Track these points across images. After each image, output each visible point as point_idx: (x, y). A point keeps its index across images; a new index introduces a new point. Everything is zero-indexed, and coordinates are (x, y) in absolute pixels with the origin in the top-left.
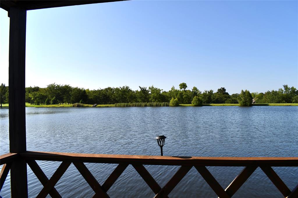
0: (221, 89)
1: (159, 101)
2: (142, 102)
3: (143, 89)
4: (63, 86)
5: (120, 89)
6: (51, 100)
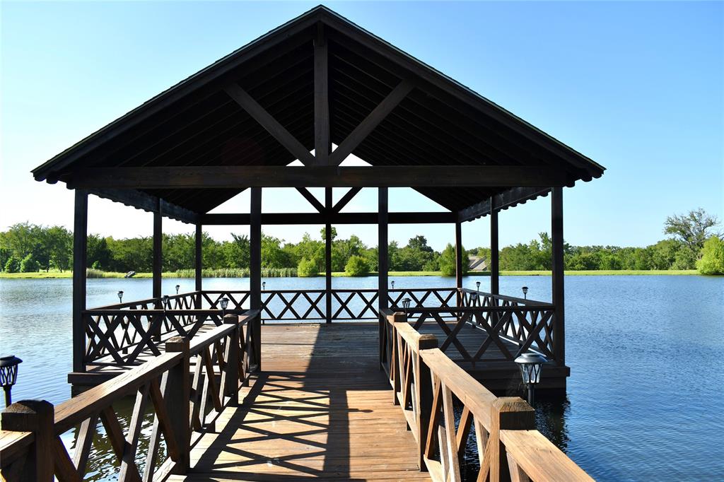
0: (415, 240)
1: (276, 266)
2: (236, 267)
3: (239, 238)
5: (187, 238)
6: (22, 263)
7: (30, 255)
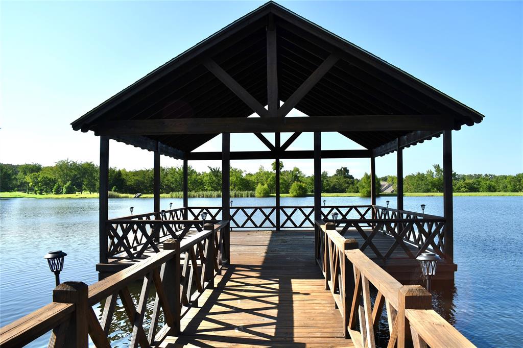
0: (341, 170)
1: (240, 189)
2: (212, 190)
3: (214, 169)
4: (83, 163)
6: (64, 187)
7: (70, 182)
